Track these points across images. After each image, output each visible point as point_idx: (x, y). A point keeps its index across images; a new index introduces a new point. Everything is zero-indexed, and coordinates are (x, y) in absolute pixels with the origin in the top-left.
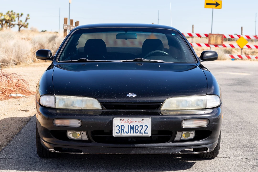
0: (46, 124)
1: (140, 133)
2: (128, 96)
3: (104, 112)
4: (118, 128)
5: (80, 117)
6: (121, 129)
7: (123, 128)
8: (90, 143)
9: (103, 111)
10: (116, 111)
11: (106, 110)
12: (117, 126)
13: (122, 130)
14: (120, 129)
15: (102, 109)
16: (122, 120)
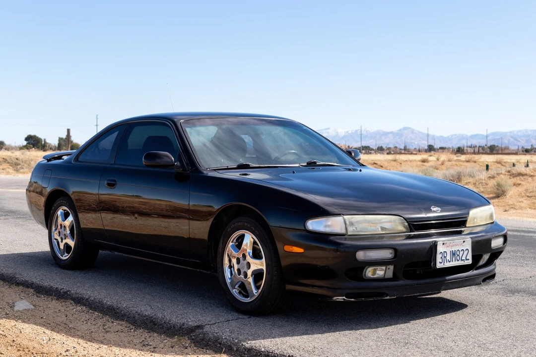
1: (462, 260)
4: (442, 256)
7: (445, 255)
12: (440, 254)
13: (445, 259)
16: (445, 244)
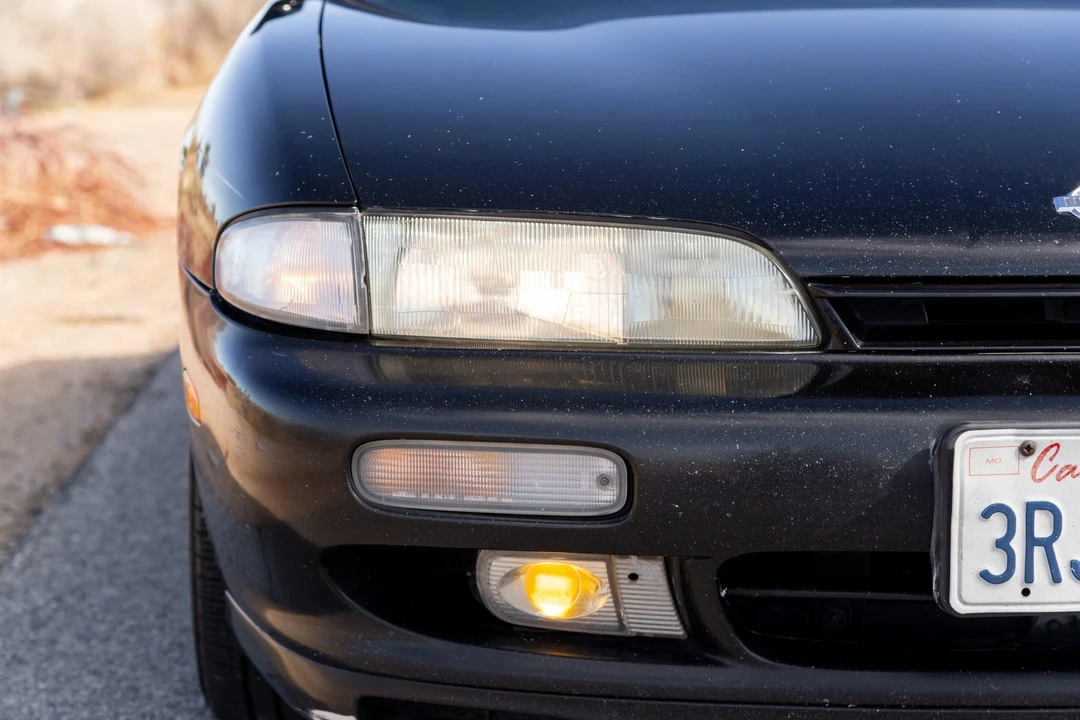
0: (281, 480)
2: (1069, 217)
3: (834, 366)
4: (997, 526)
5: (612, 419)
6: (1031, 541)
7: (1042, 529)
8: (706, 662)
9: (830, 358)
10: (960, 358)
11: (859, 352)
12: (986, 514)
13: (1039, 553)
14: (1018, 544)
15: (822, 347)
16: (1038, 453)
